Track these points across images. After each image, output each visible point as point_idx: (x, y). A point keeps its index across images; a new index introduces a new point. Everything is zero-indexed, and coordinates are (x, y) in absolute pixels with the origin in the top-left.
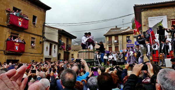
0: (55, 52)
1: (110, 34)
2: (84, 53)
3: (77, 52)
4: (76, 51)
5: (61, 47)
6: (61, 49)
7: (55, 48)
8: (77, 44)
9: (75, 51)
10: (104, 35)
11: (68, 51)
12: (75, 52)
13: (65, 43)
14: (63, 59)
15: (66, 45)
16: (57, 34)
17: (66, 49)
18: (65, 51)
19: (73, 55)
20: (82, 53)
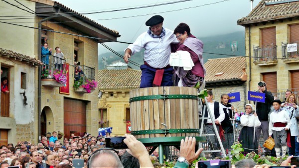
0: (25, 100)
1: (267, 15)
2: (156, 103)
3: (120, 97)
4: (119, 93)
5: (54, 78)
6: (50, 88)
7: (23, 85)
8: (120, 64)
9: (111, 94)
10: (240, 23)
11: (81, 94)
12: (111, 99)
13: (71, 61)
14: (62, 131)
15: (72, 70)
16: (32, 22)
17: (75, 87)
18: (71, 95)
19: (103, 111)
20: (146, 102)
